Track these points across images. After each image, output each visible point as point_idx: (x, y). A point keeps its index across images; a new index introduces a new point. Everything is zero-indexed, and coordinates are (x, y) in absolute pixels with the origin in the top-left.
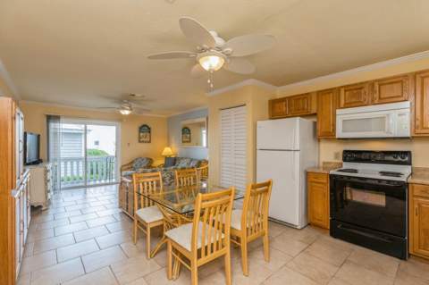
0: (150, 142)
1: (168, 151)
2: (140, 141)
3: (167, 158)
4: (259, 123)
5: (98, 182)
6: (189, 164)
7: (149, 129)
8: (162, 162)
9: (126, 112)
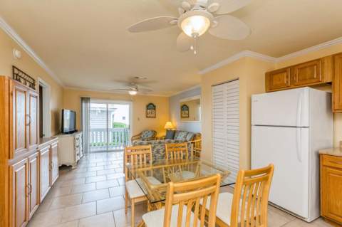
0: (155, 117)
1: (169, 125)
2: (147, 117)
3: (168, 131)
4: (254, 97)
5: (118, 148)
6: (185, 137)
7: (155, 106)
8: (164, 134)
9: (133, 93)
